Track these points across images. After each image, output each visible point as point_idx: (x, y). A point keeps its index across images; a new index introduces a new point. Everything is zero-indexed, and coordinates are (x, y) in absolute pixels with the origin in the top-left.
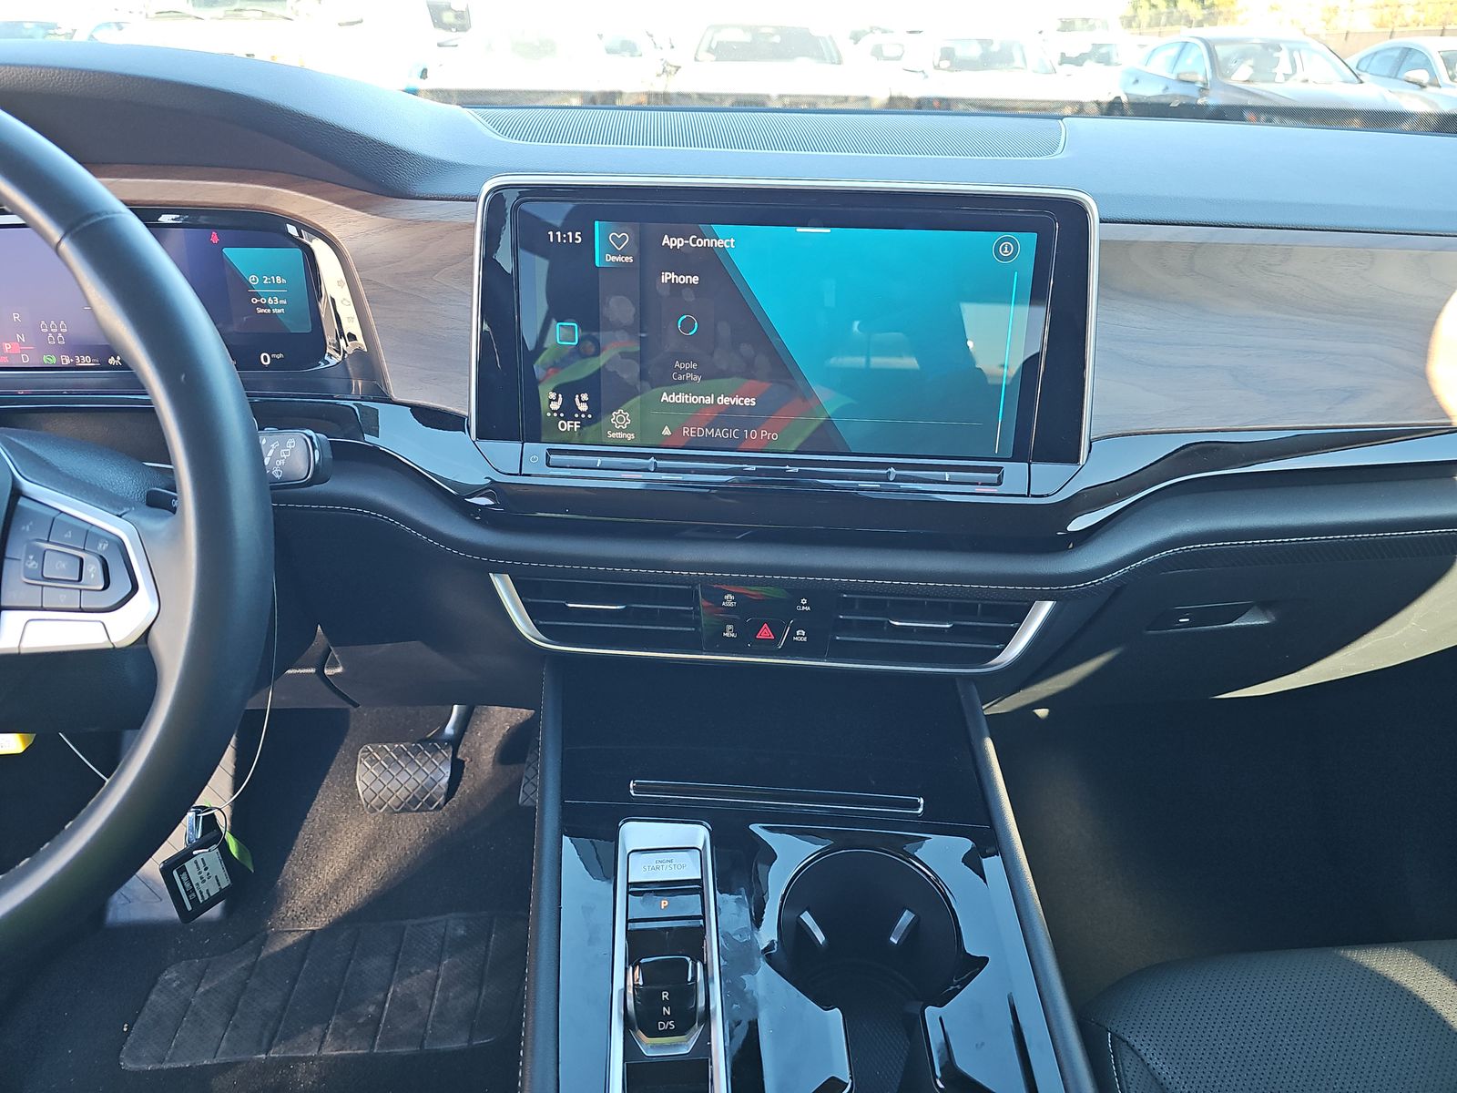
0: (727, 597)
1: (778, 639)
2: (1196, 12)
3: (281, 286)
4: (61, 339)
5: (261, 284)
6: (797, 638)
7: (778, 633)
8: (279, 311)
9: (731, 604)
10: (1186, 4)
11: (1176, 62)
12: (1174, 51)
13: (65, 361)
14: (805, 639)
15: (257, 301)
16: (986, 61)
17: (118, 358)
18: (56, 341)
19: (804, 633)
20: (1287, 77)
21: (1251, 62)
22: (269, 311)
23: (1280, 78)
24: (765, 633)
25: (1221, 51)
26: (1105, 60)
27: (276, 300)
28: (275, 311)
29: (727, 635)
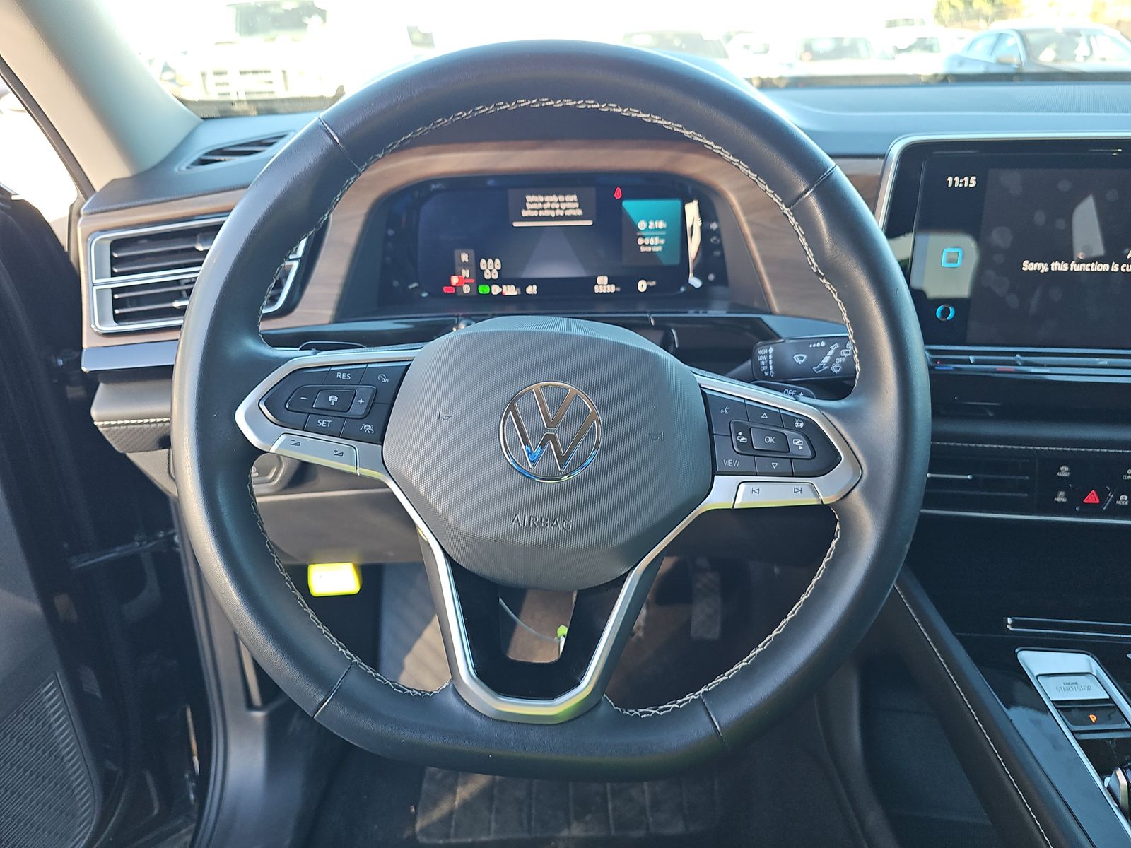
0: (1062, 468)
1: (1102, 503)
2: (988, 9)
3: (663, 229)
4: (495, 274)
5: (647, 229)
6: (1119, 503)
7: (1104, 497)
8: (657, 249)
9: (1065, 474)
10: (980, 1)
11: (994, 48)
12: (991, 40)
13: (495, 291)
14: (1126, 503)
15: (642, 241)
16: (840, 51)
17: (535, 288)
18: (492, 275)
19: (1126, 498)
20: (1086, 58)
21: (1054, 46)
22: (650, 249)
23: (1079, 58)
24: (1092, 498)
25: (1032, 38)
26: (929, 48)
27: (657, 241)
28: (654, 249)
29: (1057, 499)
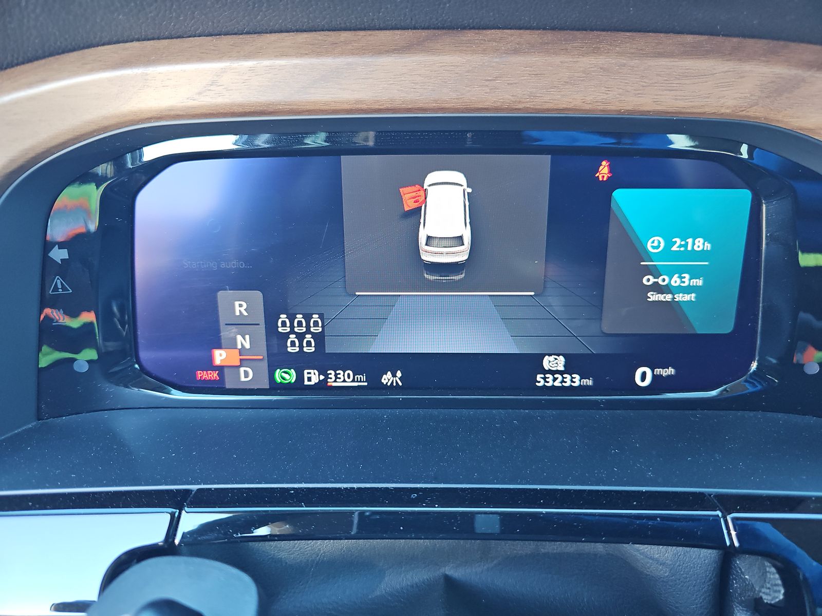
3: (702, 255)
4: (309, 344)
5: (667, 254)
8: (687, 298)
13: (309, 379)
15: (652, 280)
17: (399, 374)
18: (301, 346)
22: (669, 297)
27: (686, 280)
28: (679, 297)
